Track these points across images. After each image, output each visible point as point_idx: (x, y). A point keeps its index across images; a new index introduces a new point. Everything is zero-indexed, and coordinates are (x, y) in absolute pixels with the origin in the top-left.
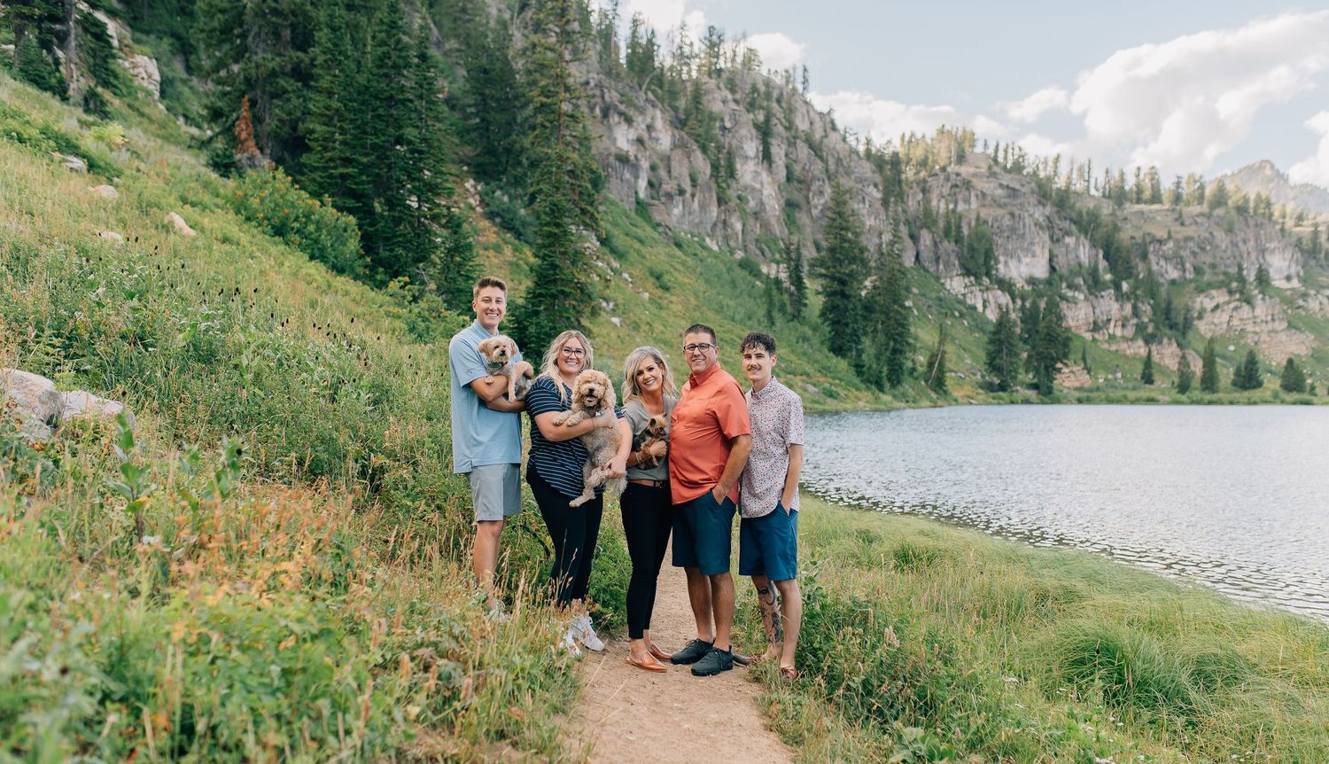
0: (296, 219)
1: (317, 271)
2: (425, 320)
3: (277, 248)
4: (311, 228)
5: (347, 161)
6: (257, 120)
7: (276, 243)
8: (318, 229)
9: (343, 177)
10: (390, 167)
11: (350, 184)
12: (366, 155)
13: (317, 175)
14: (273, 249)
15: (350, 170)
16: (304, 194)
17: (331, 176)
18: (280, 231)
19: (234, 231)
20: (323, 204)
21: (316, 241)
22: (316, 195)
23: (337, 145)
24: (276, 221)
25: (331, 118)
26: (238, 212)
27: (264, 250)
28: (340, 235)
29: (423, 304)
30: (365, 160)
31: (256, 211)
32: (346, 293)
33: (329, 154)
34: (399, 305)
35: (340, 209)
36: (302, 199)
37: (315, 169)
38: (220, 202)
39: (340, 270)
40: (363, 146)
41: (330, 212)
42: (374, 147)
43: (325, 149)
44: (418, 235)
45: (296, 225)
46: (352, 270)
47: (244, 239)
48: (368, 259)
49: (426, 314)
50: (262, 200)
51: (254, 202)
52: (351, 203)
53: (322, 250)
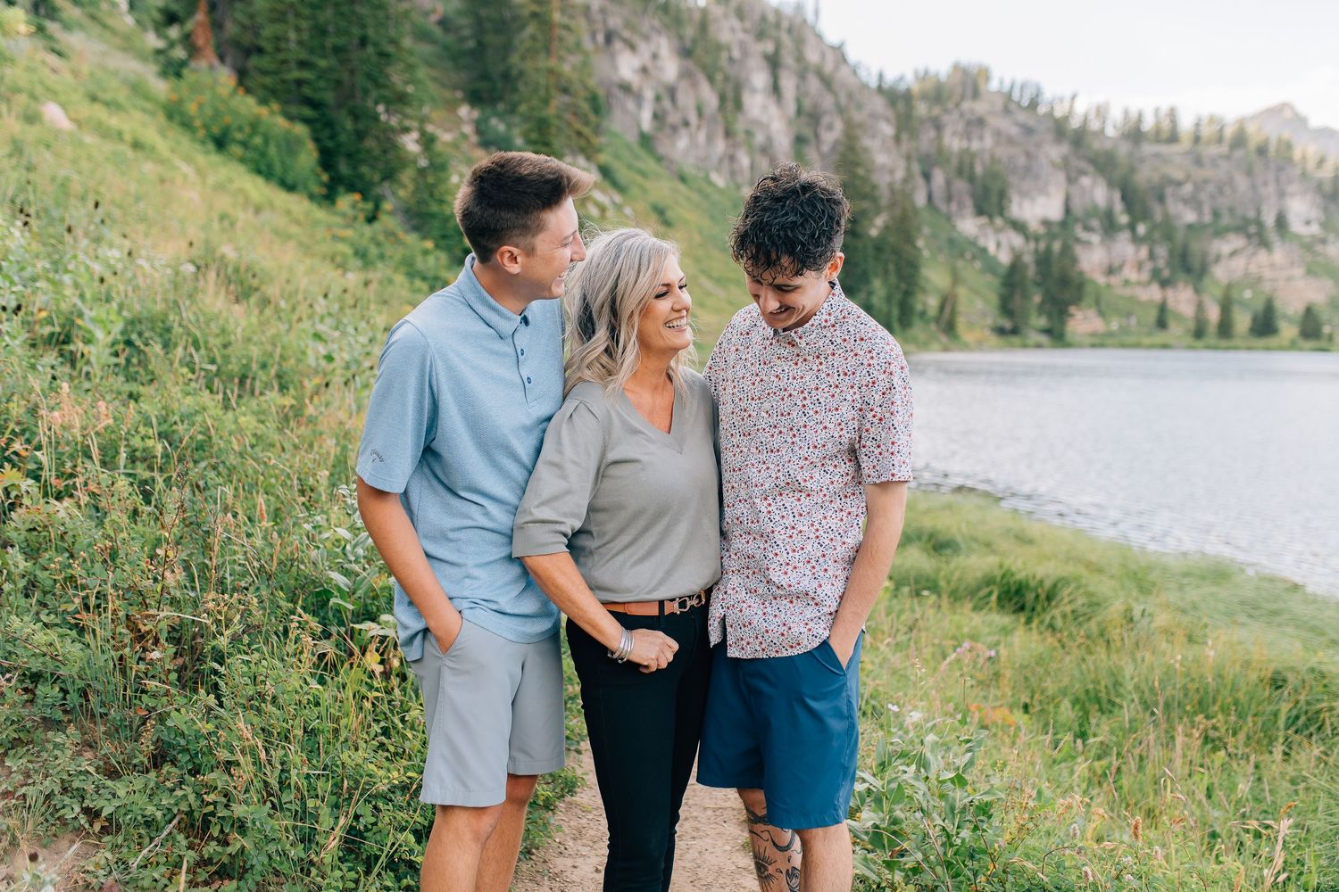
0: (240, 129)
1: (256, 188)
2: (378, 244)
3: (208, 159)
4: (258, 140)
5: (303, 64)
6: (217, 26)
7: (207, 153)
8: (266, 141)
9: (299, 83)
10: (352, 72)
11: (307, 91)
12: (325, 57)
13: (268, 80)
14: (201, 159)
15: (306, 74)
16: (250, 101)
17: (284, 82)
18: (220, 143)
19: (151, 135)
20: (272, 113)
21: (263, 154)
22: (263, 101)
23: (293, 45)
24: (216, 130)
25: (284, 13)
26: (170, 116)
27: (189, 160)
28: (291, 146)
29: (377, 226)
30: (323, 63)
31: (192, 118)
32: (288, 212)
33: (281, 56)
34: (348, 226)
35: (291, 118)
36: (248, 105)
37: (265, 73)
38: (149, 106)
39: (290, 187)
40: (323, 47)
41: (281, 122)
42: (337, 50)
43: (278, 50)
44: (385, 152)
45: (239, 136)
46: (306, 187)
47: (162, 146)
48: (325, 177)
49: (381, 238)
50: (201, 106)
51: (191, 108)
52: (307, 112)
53: (270, 166)
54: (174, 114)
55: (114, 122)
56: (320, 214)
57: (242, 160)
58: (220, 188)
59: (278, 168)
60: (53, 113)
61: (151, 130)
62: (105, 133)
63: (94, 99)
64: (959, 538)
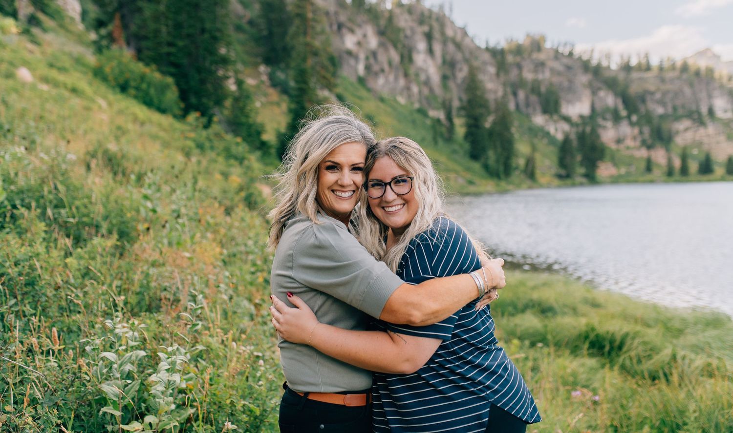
0: (135, 80)
1: (142, 111)
2: (210, 140)
3: (116, 97)
4: (144, 86)
5: (170, 44)
6: (125, 26)
7: (115, 94)
8: (149, 86)
9: (169, 54)
10: (197, 47)
11: (172, 58)
12: (182, 40)
13: (151, 53)
14: (111, 97)
15: (172, 50)
16: (141, 65)
17: (159, 54)
18: (123, 88)
20: (152, 71)
21: (147, 93)
22: (147, 65)
23: (164, 34)
24: (121, 81)
25: (159, 18)
26: (95, 74)
27: (105, 98)
28: (163, 89)
29: (210, 131)
30: (181, 43)
31: (107, 75)
32: (160, 125)
33: (157, 40)
34: (193, 131)
35: (163, 73)
36: (140, 67)
37: (148, 49)
38: (84, 69)
39: (162, 111)
40: (181, 35)
41: (157, 76)
42: (189, 36)
43: (156, 37)
44: (216, 91)
45: (134, 84)
46: (171, 111)
47: (89, 91)
48: (183, 105)
49: (212, 137)
50: (112, 68)
51: (107, 70)
52: (173, 70)
53: (151, 100)
54: (98, 73)
55: (61, 78)
56: (178, 125)
57: (136, 97)
58: (121, 112)
59: (156, 101)
60: (24, 74)
61: (83, 82)
62: (56, 84)
63: (51, 66)
64: (555, 306)
